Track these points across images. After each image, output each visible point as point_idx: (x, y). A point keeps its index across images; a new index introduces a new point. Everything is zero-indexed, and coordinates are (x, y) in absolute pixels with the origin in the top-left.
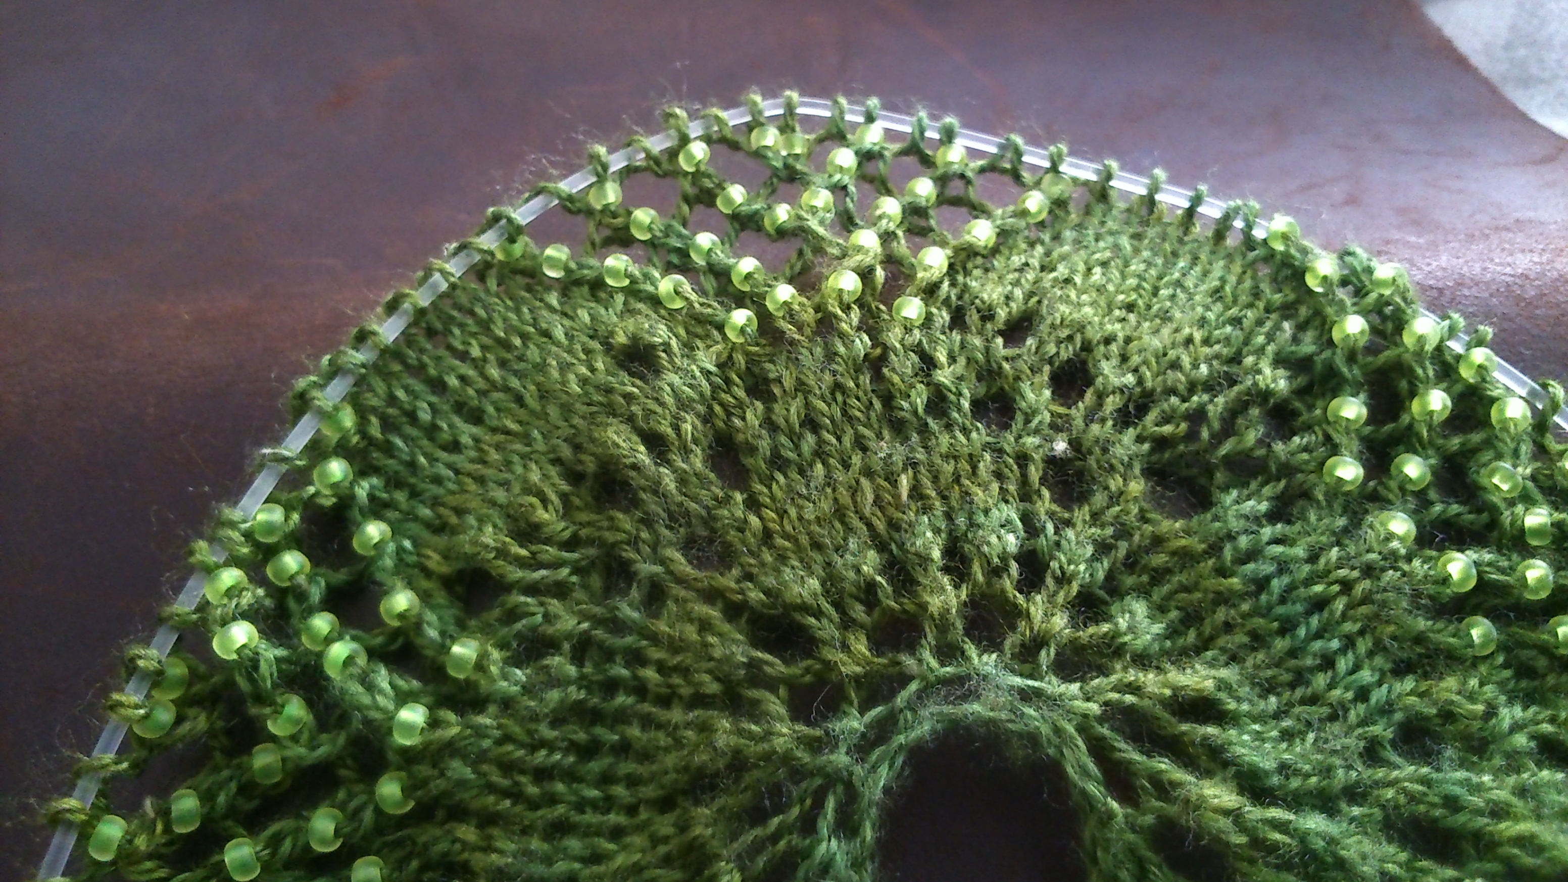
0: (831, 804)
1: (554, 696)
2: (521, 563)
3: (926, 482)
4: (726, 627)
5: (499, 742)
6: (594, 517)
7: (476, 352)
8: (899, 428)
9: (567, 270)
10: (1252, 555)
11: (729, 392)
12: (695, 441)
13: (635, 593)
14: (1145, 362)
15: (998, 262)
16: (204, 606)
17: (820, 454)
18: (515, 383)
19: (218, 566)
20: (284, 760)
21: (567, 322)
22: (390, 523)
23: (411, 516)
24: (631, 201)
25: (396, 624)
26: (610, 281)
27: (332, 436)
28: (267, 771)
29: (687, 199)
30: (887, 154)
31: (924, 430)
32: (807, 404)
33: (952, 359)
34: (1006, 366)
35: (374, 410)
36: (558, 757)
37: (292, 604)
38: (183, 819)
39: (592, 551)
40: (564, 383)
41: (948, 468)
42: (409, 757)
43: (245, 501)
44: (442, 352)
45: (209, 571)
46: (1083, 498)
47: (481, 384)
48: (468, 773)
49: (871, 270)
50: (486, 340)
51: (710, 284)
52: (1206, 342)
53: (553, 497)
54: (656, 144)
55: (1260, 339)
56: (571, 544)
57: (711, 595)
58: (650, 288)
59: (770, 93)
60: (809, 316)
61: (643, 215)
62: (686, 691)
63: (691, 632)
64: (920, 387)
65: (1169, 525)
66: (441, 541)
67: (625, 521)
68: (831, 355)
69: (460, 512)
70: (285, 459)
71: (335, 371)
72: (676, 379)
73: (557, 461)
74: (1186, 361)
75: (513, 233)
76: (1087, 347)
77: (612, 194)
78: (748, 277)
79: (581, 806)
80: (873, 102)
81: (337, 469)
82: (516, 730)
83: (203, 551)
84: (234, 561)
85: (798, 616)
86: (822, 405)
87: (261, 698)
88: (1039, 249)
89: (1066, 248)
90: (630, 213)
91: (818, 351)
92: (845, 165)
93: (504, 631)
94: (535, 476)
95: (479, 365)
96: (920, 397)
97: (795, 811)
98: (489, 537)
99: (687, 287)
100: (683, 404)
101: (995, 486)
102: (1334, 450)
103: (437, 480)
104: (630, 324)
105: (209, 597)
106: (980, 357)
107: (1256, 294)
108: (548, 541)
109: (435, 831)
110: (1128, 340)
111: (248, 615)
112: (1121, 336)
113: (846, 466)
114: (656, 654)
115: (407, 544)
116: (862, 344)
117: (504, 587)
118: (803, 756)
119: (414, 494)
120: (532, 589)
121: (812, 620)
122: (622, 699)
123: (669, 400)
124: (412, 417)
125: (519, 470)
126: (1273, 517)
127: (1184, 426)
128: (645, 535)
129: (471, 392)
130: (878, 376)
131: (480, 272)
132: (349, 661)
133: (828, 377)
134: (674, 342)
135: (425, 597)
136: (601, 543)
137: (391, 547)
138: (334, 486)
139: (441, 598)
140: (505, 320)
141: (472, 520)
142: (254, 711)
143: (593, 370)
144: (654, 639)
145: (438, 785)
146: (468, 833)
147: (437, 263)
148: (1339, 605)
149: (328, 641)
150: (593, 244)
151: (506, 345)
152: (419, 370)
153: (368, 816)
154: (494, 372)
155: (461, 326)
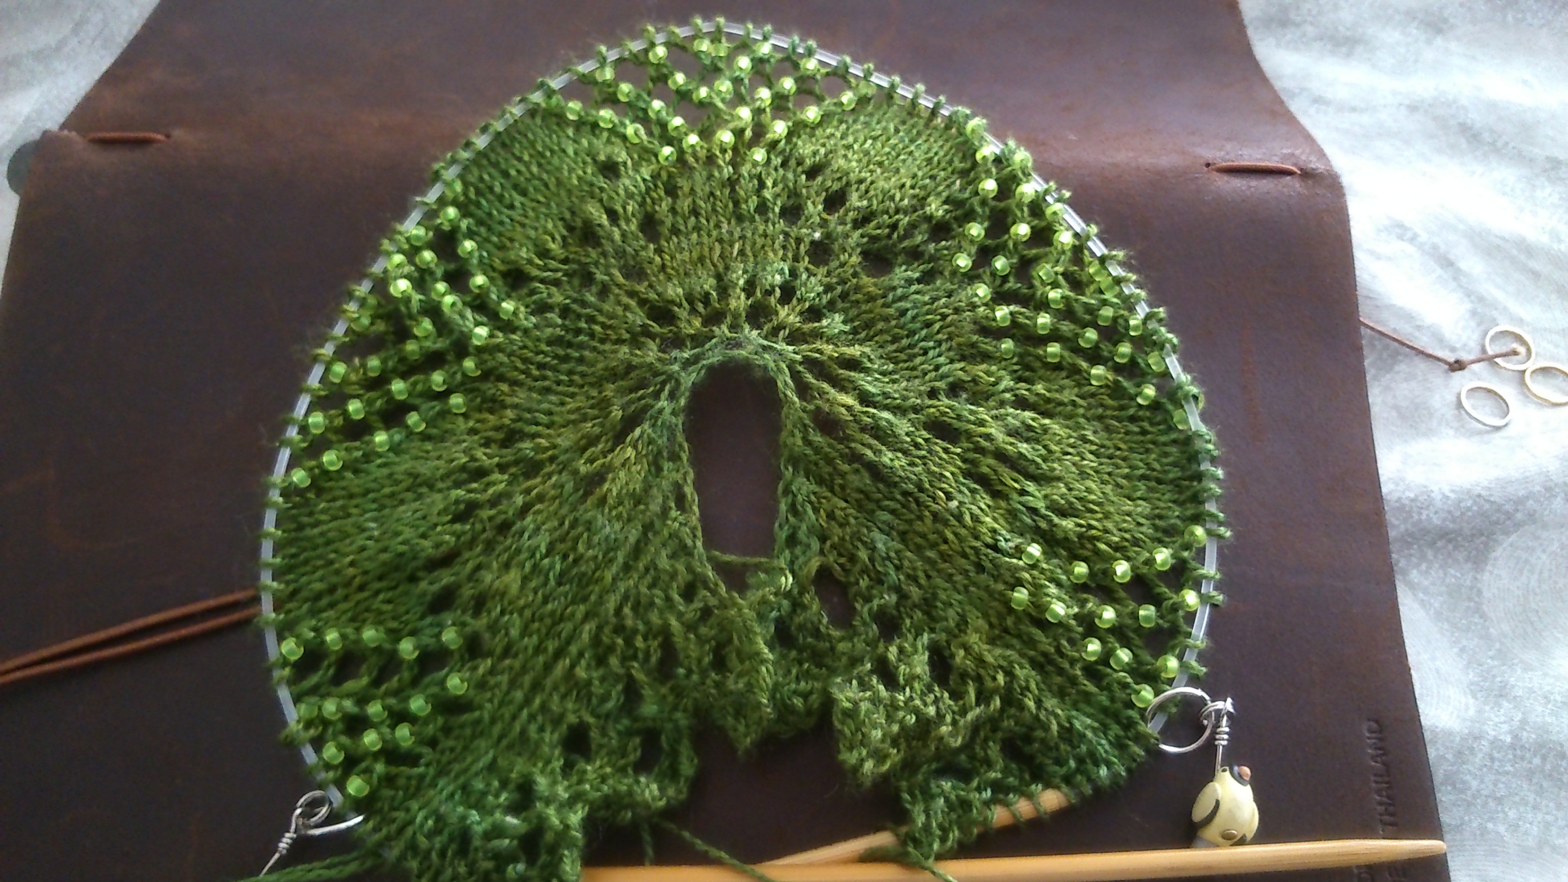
0: (667, 388)
1: (549, 331)
2: (539, 267)
3: (748, 248)
4: (638, 310)
5: (521, 348)
6: (578, 249)
7: (526, 158)
8: (740, 219)
9: (579, 115)
10: (903, 298)
11: (655, 191)
12: (633, 215)
13: (594, 289)
14: (876, 196)
15: (819, 132)
16: (385, 271)
17: (697, 229)
18: (545, 176)
19: (393, 253)
20: (421, 348)
21: (576, 146)
22: (477, 242)
23: (487, 240)
24: (620, 76)
25: (477, 291)
26: (602, 124)
27: (450, 195)
28: (413, 352)
29: (652, 80)
30: (772, 60)
31: (752, 220)
32: (694, 201)
33: (775, 184)
34: (804, 191)
35: (472, 184)
36: (548, 359)
37: (427, 278)
38: (372, 369)
39: (575, 266)
40: (570, 178)
41: (760, 241)
42: (480, 350)
43: (407, 223)
44: (509, 156)
45: (388, 254)
46: (826, 263)
47: (528, 176)
48: (505, 359)
49: (742, 131)
50: (532, 151)
51: (656, 130)
52: (913, 187)
53: (558, 237)
54: (635, 46)
55: (941, 188)
56: (565, 261)
57: (632, 294)
58: (622, 130)
59: (707, 18)
60: (702, 154)
61: (625, 87)
62: (614, 337)
63: (619, 310)
64: (755, 198)
65: (866, 280)
66: (500, 254)
67: (593, 253)
68: (710, 177)
69: (512, 240)
70: (427, 204)
71: (454, 161)
72: (627, 182)
73: (562, 219)
74: (898, 198)
75: (550, 93)
76: (848, 184)
77: (608, 74)
78: (677, 128)
79: (558, 383)
80: (768, 28)
81: (452, 212)
82: (530, 344)
83: (386, 245)
84: (400, 251)
85: (670, 306)
86: (702, 204)
87: (411, 317)
88: (844, 126)
89: (859, 127)
90: (618, 86)
91: (704, 173)
92: (743, 67)
93: (528, 299)
94: (550, 225)
95: (527, 165)
96: (753, 202)
97: (651, 389)
98: (524, 253)
99: (642, 131)
100: (630, 196)
101: (781, 253)
102: (960, 249)
103: (501, 223)
104: (609, 149)
105: (389, 268)
106: (791, 185)
107: (950, 162)
108: (553, 259)
109: (490, 385)
110: (872, 183)
111: (407, 277)
112: (869, 180)
113: (709, 236)
114: (601, 319)
115: (485, 254)
116: (728, 171)
117: (527, 278)
118: (658, 365)
119: (489, 229)
120: (542, 281)
121: (676, 309)
122: (582, 338)
123: (622, 192)
124: (491, 189)
125: (543, 222)
126: (919, 281)
127: (887, 231)
128: (602, 261)
129: (522, 179)
130: (733, 190)
131: (532, 112)
132: (453, 304)
133: (707, 189)
134: (629, 163)
135: (491, 279)
136: (579, 262)
137: (476, 254)
138: (450, 221)
139: (500, 282)
140: (543, 142)
141: (517, 245)
142: (408, 322)
143: (585, 173)
144: (600, 311)
145: (491, 364)
146: (505, 387)
147: (509, 108)
148: (937, 326)
149: (444, 295)
150: (596, 102)
151: (542, 155)
152: (496, 165)
153: (459, 377)
154: (535, 169)
155: (520, 143)
